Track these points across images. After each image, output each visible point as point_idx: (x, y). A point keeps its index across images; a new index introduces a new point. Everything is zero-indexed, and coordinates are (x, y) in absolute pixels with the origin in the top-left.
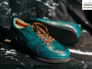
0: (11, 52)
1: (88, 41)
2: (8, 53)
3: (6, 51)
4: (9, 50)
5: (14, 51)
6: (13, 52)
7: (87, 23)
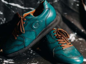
0: (9, 61)
1: (84, 48)
2: (6, 63)
3: (3, 60)
4: (6, 60)
5: (12, 60)
6: (10, 61)
7: (83, 30)
